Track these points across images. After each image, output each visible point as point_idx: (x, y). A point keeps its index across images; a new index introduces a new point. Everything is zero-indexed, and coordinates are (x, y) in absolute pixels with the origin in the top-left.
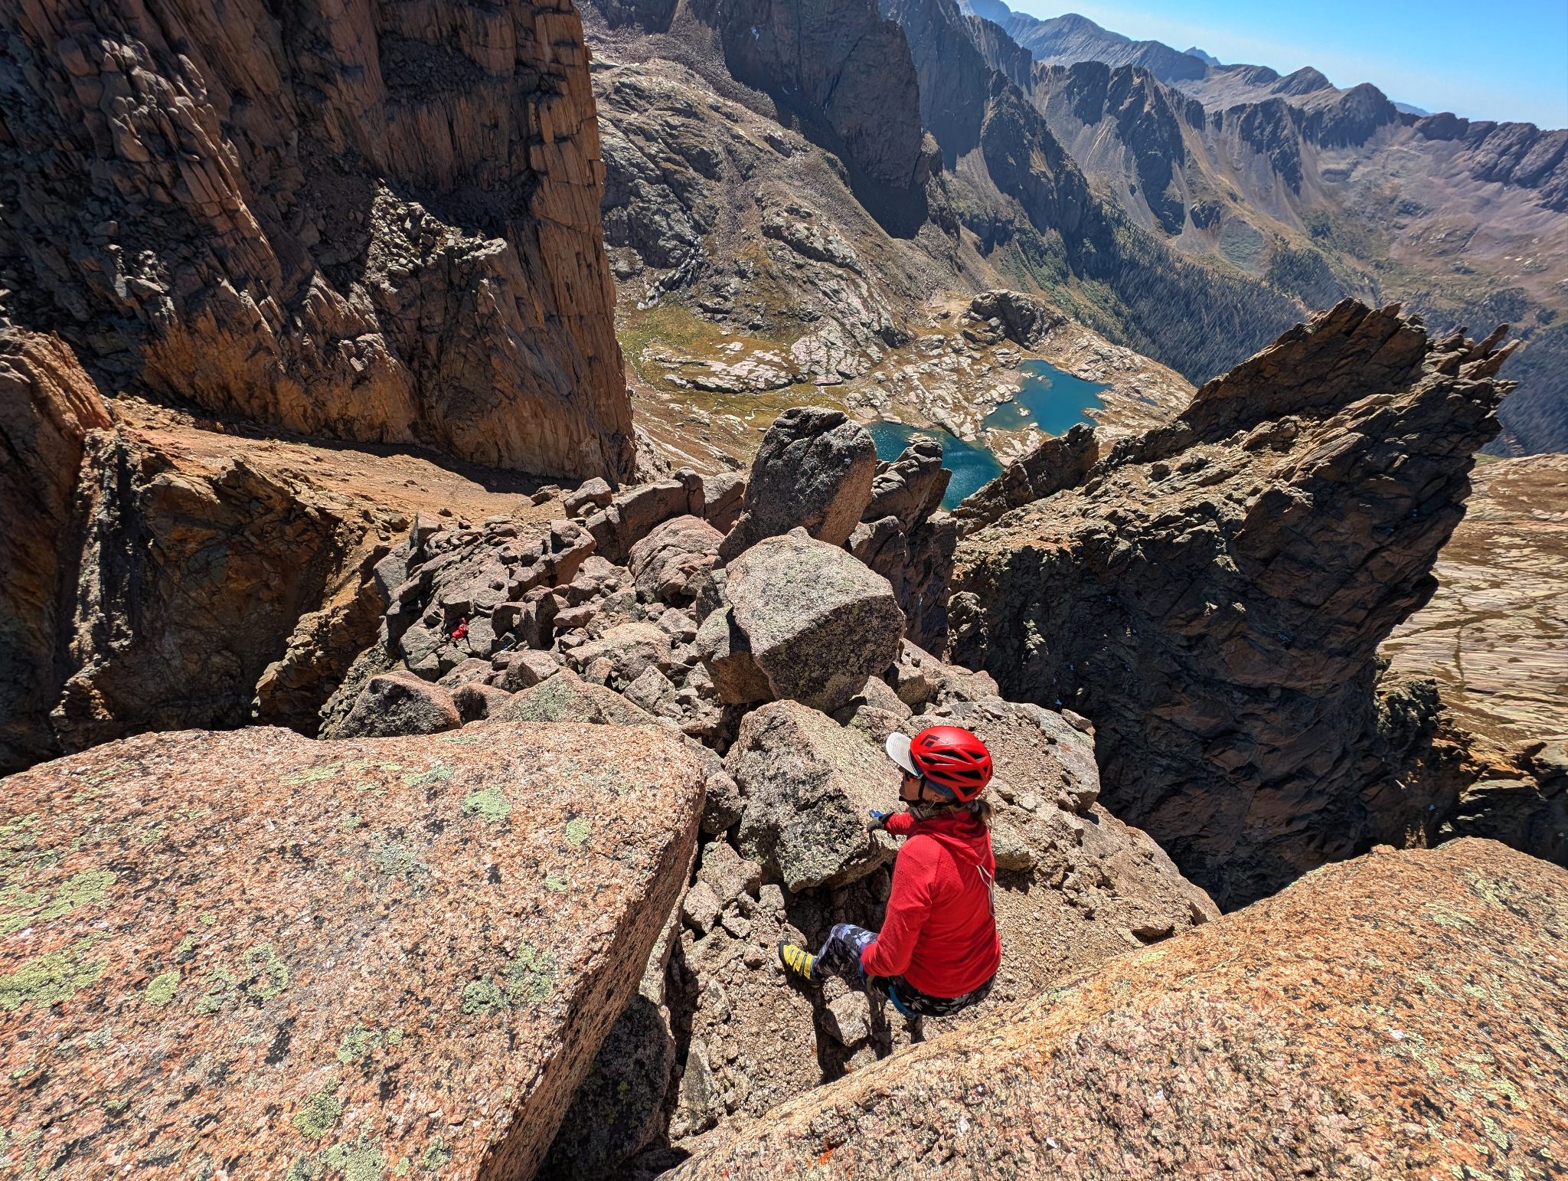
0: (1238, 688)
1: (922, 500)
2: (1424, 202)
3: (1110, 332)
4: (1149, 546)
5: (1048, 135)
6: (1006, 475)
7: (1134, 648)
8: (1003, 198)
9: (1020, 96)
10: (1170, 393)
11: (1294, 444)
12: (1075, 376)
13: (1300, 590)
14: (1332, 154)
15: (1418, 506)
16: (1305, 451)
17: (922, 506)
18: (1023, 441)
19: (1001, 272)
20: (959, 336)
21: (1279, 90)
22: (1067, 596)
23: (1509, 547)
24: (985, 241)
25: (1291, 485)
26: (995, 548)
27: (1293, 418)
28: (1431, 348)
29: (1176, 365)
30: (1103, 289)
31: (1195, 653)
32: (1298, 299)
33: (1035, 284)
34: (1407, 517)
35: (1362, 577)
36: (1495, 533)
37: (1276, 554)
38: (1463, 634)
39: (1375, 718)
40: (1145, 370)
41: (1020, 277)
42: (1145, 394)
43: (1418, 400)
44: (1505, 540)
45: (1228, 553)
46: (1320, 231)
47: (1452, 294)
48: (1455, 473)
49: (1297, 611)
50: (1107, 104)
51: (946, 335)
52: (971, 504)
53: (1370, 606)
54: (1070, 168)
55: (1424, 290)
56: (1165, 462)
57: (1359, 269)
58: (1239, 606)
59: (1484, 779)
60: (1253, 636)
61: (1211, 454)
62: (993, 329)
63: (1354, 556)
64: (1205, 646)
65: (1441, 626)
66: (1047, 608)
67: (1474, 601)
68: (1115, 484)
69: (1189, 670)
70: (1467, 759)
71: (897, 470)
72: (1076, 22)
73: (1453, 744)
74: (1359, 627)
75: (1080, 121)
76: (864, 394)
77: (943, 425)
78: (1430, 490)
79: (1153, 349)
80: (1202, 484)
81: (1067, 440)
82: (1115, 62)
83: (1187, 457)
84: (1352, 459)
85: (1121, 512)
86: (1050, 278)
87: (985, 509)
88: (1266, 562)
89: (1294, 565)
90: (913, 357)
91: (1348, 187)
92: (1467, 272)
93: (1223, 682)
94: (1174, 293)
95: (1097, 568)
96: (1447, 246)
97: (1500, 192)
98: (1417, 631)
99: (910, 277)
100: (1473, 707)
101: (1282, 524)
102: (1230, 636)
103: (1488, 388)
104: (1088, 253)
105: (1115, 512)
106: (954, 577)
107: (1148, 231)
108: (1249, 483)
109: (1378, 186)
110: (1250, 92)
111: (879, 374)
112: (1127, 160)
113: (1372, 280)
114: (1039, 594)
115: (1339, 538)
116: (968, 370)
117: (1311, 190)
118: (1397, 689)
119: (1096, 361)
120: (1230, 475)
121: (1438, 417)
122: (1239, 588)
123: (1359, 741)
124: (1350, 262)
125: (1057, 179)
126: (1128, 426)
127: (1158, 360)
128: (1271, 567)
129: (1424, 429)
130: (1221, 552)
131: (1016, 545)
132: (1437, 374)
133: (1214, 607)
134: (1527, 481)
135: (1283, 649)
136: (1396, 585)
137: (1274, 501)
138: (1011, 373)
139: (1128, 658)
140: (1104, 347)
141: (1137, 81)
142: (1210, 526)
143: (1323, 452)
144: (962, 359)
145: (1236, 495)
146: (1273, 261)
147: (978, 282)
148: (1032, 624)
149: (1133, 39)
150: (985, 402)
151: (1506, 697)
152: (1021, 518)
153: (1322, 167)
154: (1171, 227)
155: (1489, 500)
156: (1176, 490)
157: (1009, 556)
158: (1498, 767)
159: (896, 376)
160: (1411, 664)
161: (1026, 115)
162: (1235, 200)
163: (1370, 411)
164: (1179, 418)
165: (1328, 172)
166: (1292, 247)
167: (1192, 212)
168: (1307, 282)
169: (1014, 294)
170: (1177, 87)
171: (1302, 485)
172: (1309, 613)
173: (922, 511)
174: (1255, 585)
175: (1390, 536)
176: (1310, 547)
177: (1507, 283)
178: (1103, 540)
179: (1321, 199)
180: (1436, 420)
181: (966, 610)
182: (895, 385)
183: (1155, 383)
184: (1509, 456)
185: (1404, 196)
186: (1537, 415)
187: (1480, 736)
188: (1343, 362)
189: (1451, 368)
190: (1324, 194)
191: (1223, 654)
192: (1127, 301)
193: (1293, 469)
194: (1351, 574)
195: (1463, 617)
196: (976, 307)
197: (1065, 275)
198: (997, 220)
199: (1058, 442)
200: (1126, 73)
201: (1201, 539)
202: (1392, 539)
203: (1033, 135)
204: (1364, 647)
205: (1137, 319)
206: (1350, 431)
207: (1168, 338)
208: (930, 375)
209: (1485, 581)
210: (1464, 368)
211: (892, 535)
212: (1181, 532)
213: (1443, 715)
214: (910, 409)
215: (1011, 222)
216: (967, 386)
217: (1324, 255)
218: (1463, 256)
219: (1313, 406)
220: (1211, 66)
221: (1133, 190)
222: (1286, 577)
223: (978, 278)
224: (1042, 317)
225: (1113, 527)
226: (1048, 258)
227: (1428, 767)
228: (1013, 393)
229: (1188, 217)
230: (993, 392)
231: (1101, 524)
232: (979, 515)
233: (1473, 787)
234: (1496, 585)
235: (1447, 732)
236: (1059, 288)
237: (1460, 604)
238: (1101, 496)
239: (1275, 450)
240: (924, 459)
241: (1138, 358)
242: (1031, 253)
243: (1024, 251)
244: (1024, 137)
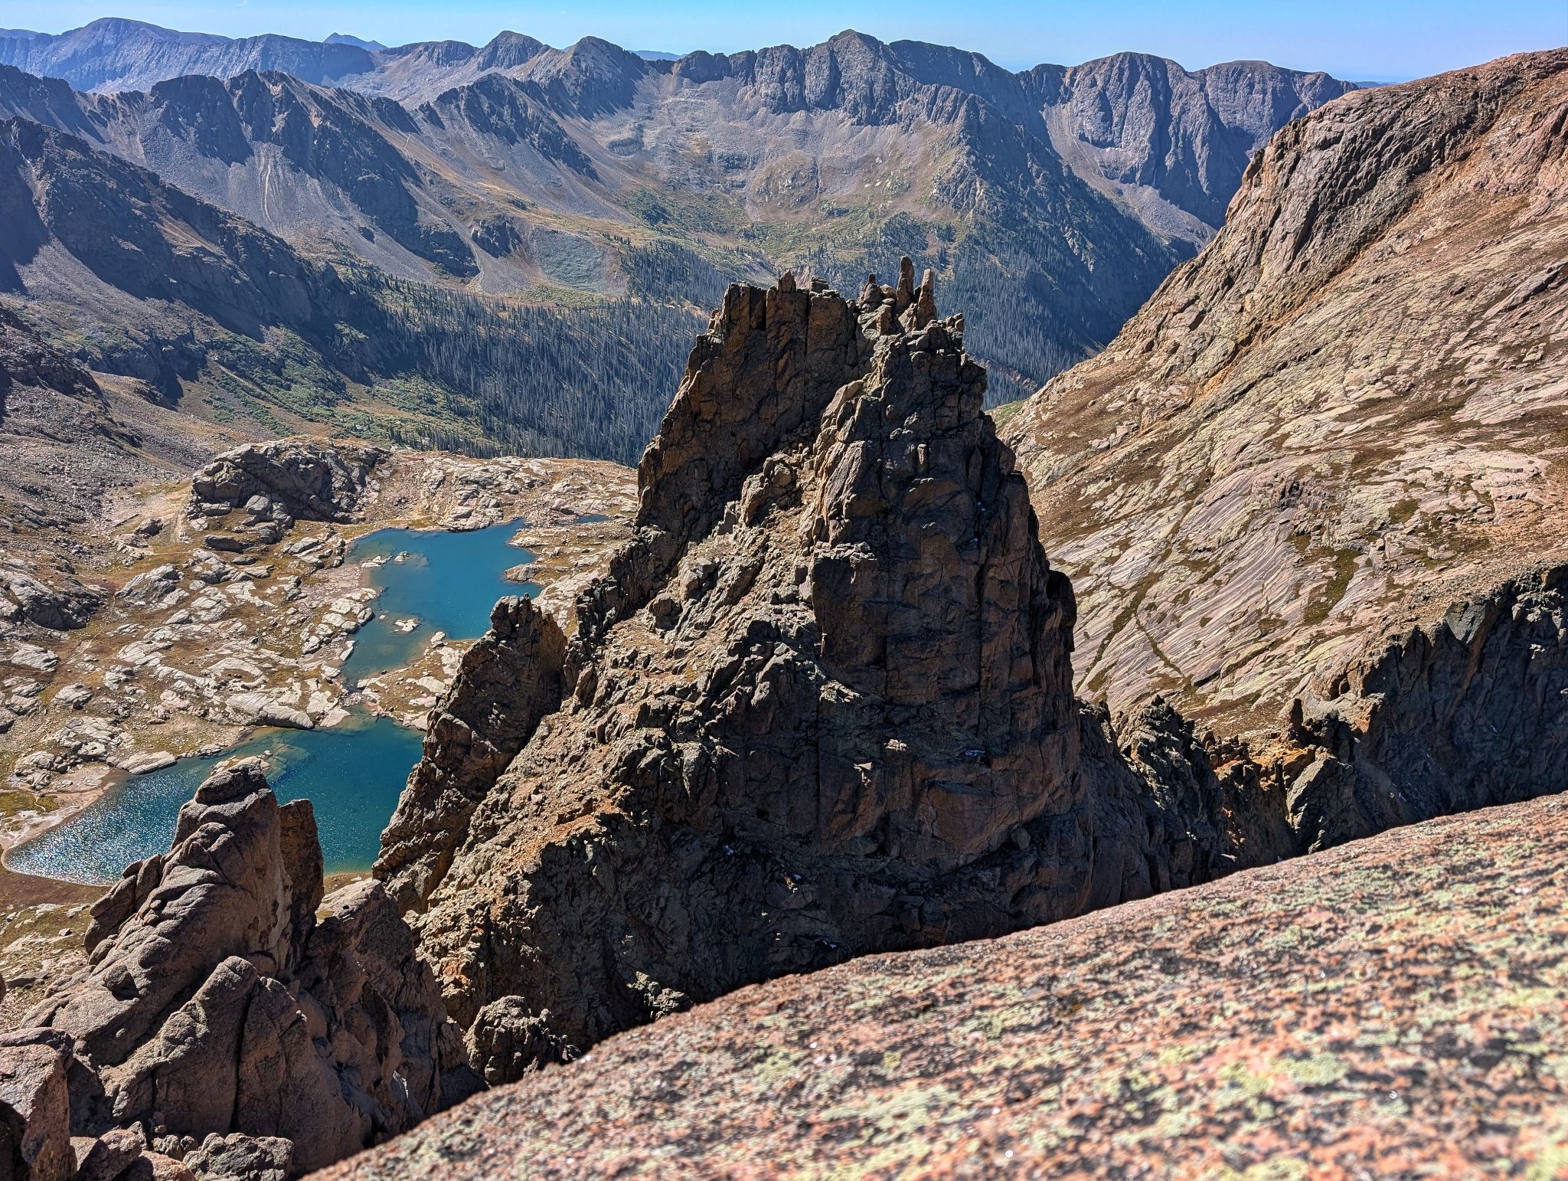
0: (978, 864)
1: (278, 888)
2: (743, 150)
3: (468, 443)
4: (727, 728)
5: (173, 194)
6: (432, 747)
7: (815, 905)
8: (150, 307)
9: (83, 147)
10: (614, 494)
11: (800, 490)
12: (456, 530)
13: (944, 676)
14: (603, 123)
15: (978, 497)
16: (819, 492)
17: (284, 899)
18: (437, 672)
19: (220, 421)
20: (202, 554)
21: (487, 64)
22: (665, 889)
23: (1103, 495)
24: (158, 382)
25: (834, 544)
26: (491, 889)
27: (777, 457)
28: (858, 311)
29: (597, 451)
30: (416, 386)
31: (894, 852)
32: (688, 305)
33: (293, 417)
34: (978, 516)
35: (992, 616)
36: (1080, 487)
37: (883, 642)
38: (1143, 622)
39: (1146, 788)
40: (555, 476)
41: (261, 416)
42: (581, 511)
43: (886, 374)
44: (1092, 489)
45: (829, 679)
46: (655, 216)
47: (845, 241)
48: (983, 441)
49: (961, 706)
50: (248, 131)
51: (175, 562)
52: (399, 834)
53: (1027, 647)
54: (242, 230)
55: (815, 248)
56: (662, 596)
57: (730, 245)
58: (895, 744)
59: (1290, 783)
60: (939, 774)
61: (715, 552)
62: (262, 516)
63: (964, 594)
64: (899, 832)
65: (1118, 625)
66: (649, 933)
67: (1122, 576)
68: (615, 664)
69: (905, 884)
70: (1258, 772)
71: (184, 861)
72: (122, 29)
73: (1234, 763)
74: (1037, 682)
75: (217, 161)
76: (55, 746)
77: (267, 721)
78: (975, 472)
79: (548, 442)
80: (732, 600)
81: (499, 637)
82: (226, 71)
83: (686, 574)
84: (873, 476)
85: (654, 704)
86: (315, 400)
87: (432, 827)
88: (880, 661)
89: (914, 646)
90: (128, 628)
91: (651, 155)
92: (842, 213)
93: (957, 870)
94: (524, 355)
95: (678, 814)
96: (802, 191)
97: (809, 121)
98: (1103, 647)
99: (32, 492)
100: (1216, 703)
101: (859, 600)
102: (916, 795)
103: (938, 333)
104: (354, 341)
105: (645, 708)
106: (451, 991)
107: (429, 283)
108: (787, 567)
109: (681, 146)
110: (449, 74)
111: (68, 692)
112: (332, 197)
113: (754, 255)
114: (619, 918)
115: (935, 581)
116: (258, 601)
117: (612, 172)
118: (1137, 734)
119: (474, 495)
120: (757, 569)
121: (919, 384)
122: (878, 719)
123: (1152, 833)
124: (715, 241)
125: (234, 254)
126: (586, 567)
127: (566, 455)
128: (890, 666)
129: (916, 406)
130: (820, 682)
131: (526, 858)
132: (883, 338)
133: (868, 766)
134: (1061, 414)
135: (985, 770)
136: (1031, 604)
137: (828, 573)
138: (341, 572)
139: (820, 928)
140: (475, 469)
141: (276, 90)
142: (782, 654)
143: (838, 484)
144: (233, 589)
145: (783, 591)
146: (625, 269)
147: (184, 451)
148: (642, 978)
149: (234, 36)
150: (326, 641)
151: (1231, 670)
152: (505, 807)
153: (604, 141)
154: (460, 266)
155: (1046, 453)
156: (704, 628)
157: (526, 885)
158: (1288, 760)
159: (109, 678)
160: (1128, 691)
161: (114, 173)
162: (524, 208)
163: (849, 411)
164: (639, 524)
165: (613, 145)
166: (637, 243)
167: (475, 238)
168: (683, 278)
169: (265, 446)
170: (344, 86)
171: (847, 537)
172: (975, 701)
173: (294, 908)
174: (890, 702)
175: (979, 548)
176: (913, 611)
177: (886, 213)
178: (656, 761)
179: (629, 178)
180: (920, 390)
181: (511, 1038)
182: (119, 696)
183: (582, 489)
184: (1028, 395)
185: (718, 150)
186: (1016, 339)
187: (1248, 734)
188: (781, 363)
189: (890, 325)
190: (629, 171)
191: (926, 827)
192: (463, 388)
193: (820, 522)
194: (978, 620)
195: (1127, 601)
196: (205, 492)
197: (339, 387)
198: (159, 343)
199: (485, 646)
200: (250, 82)
201: (784, 679)
202: (984, 550)
203: (147, 199)
204: (1061, 705)
205: (495, 409)
206: (847, 442)
207: (557, 417)
208: (186, 644)
209: (1113, 546)
210: (903, 319)
211: (250, 997)
212: (752, 683)
213: (1198, 733)
214: (179, 725)
215: (190, 338)
216: (274, 628)
217: (681, 242)
218: (824, 196)
219: (788, 431)
220: (375, 52)
221: (369, 236)
222: (916, 668)
223: (180, 442)
224: (340, 464)
225: (658, 733)
226: (292, 370)
227: (1239, 811)
228: (367, 603)
229: (475, 248)
230: (329, 618)
231: (636, 738)
232: (428, 845)
233: (1290, 803)
234: (1125, 545)
235: (1218, 752)
236: (341, 409)
237: (1114, 587)
238: (608, 695)
239: (785, 508)
240: (232, 808)
241: (534, 464)
242: (257, 373)
243: (242, 375)
244: (130, 206)
